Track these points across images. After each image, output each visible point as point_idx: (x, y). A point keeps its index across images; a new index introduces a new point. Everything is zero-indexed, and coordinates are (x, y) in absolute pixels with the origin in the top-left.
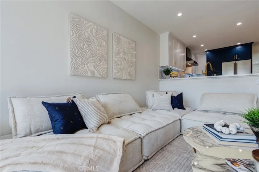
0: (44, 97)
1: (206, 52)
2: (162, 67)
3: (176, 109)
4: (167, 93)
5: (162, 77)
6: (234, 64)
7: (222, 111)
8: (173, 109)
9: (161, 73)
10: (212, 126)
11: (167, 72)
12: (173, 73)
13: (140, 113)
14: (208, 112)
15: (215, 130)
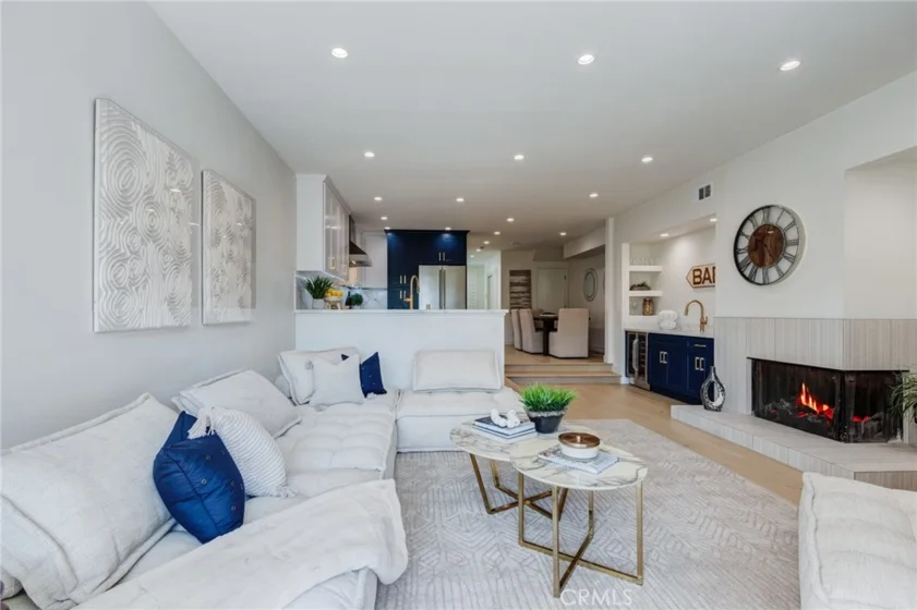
0: (63, 437)
1: (386, 231)
2: (301, 272)
3: (371, 395)
4: (344, 357)
5: (302, 305)
6: (440, 271)
7: (455, 388)
8: (366, 396)
9: (299, 290)
10: (488, 420)
11: (319, 289)
12: (338, 294)
13: (298, 423)
14: (430, 392)
15: (498, 426)
